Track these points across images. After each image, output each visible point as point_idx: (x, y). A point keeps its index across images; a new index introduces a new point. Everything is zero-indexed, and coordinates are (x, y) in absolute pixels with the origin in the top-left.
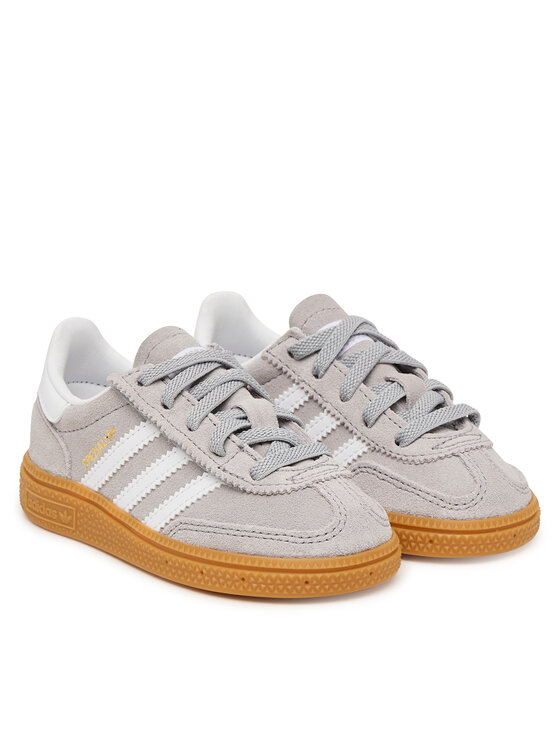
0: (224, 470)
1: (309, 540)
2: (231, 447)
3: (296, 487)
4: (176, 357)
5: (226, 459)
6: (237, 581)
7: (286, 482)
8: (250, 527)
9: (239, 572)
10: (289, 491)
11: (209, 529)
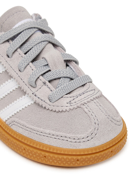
0: (35, 95)
1: (79, 141)
2: (39, 83)
3: (72, 108)
4: (14, 28)
5: (36, 89)
6: (42, 157)
7: (67, 105)
8: (48, 131)
9: (43, 153)
10: (68, 110)
11: (27, 129)
